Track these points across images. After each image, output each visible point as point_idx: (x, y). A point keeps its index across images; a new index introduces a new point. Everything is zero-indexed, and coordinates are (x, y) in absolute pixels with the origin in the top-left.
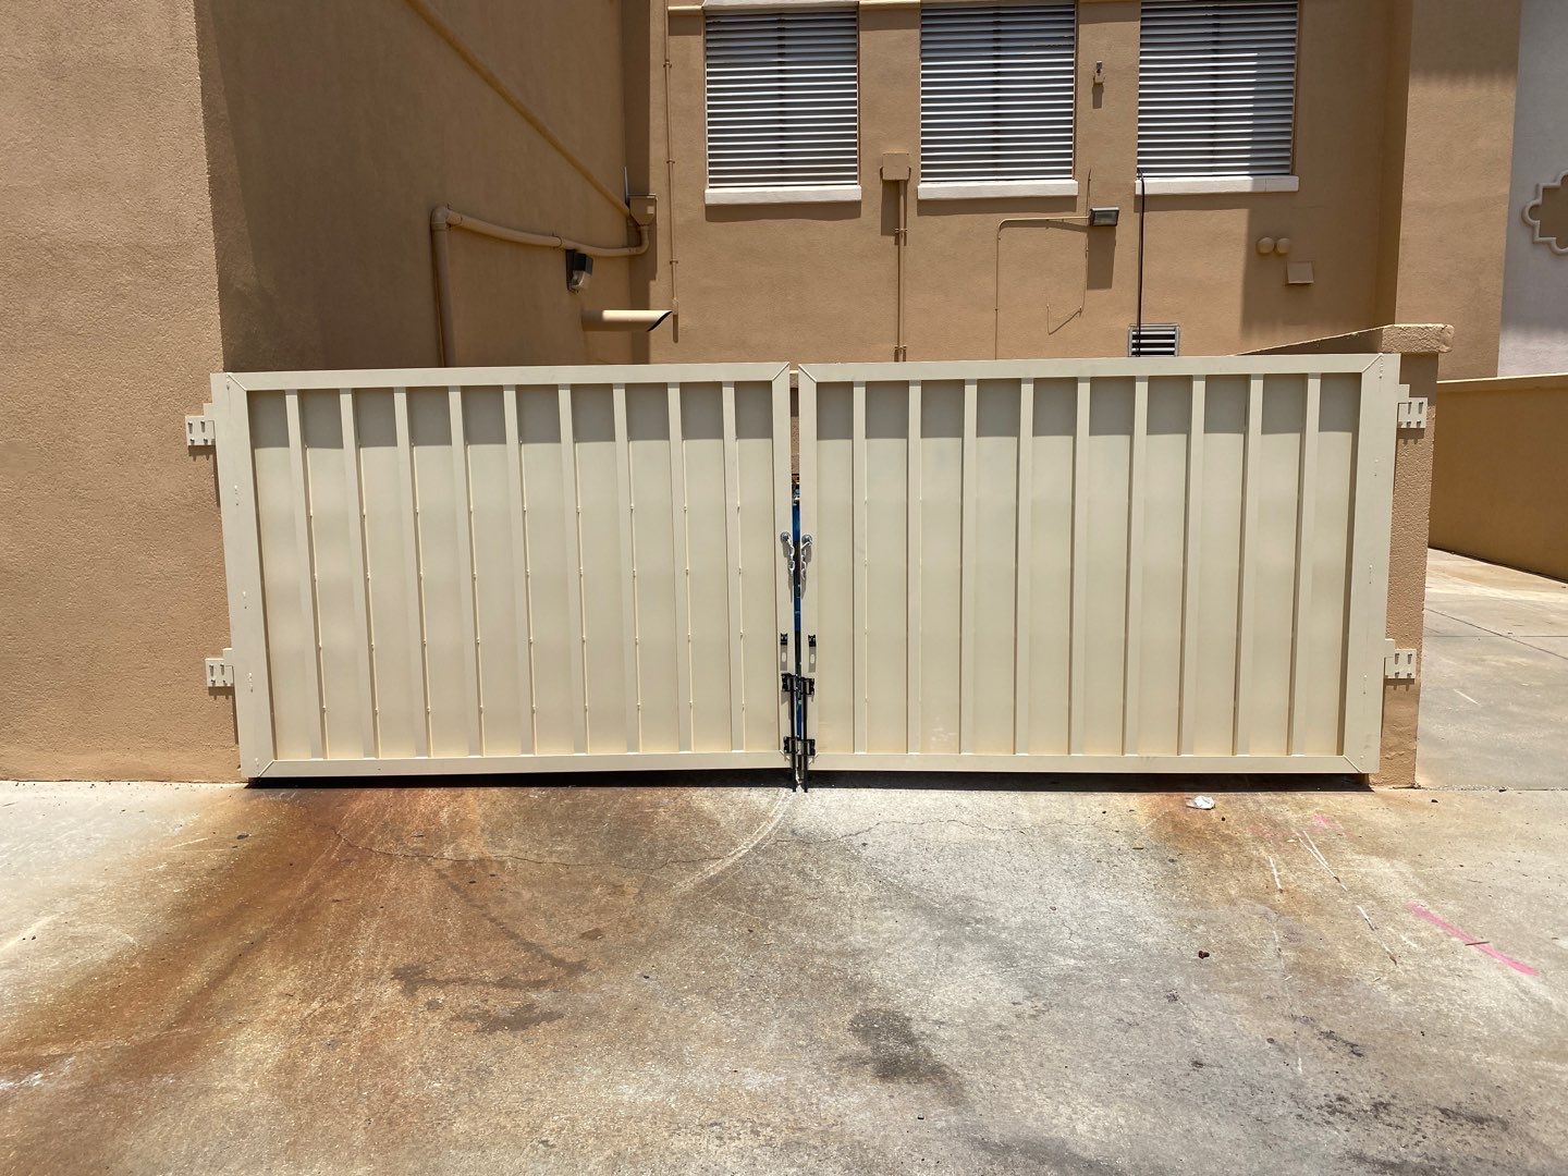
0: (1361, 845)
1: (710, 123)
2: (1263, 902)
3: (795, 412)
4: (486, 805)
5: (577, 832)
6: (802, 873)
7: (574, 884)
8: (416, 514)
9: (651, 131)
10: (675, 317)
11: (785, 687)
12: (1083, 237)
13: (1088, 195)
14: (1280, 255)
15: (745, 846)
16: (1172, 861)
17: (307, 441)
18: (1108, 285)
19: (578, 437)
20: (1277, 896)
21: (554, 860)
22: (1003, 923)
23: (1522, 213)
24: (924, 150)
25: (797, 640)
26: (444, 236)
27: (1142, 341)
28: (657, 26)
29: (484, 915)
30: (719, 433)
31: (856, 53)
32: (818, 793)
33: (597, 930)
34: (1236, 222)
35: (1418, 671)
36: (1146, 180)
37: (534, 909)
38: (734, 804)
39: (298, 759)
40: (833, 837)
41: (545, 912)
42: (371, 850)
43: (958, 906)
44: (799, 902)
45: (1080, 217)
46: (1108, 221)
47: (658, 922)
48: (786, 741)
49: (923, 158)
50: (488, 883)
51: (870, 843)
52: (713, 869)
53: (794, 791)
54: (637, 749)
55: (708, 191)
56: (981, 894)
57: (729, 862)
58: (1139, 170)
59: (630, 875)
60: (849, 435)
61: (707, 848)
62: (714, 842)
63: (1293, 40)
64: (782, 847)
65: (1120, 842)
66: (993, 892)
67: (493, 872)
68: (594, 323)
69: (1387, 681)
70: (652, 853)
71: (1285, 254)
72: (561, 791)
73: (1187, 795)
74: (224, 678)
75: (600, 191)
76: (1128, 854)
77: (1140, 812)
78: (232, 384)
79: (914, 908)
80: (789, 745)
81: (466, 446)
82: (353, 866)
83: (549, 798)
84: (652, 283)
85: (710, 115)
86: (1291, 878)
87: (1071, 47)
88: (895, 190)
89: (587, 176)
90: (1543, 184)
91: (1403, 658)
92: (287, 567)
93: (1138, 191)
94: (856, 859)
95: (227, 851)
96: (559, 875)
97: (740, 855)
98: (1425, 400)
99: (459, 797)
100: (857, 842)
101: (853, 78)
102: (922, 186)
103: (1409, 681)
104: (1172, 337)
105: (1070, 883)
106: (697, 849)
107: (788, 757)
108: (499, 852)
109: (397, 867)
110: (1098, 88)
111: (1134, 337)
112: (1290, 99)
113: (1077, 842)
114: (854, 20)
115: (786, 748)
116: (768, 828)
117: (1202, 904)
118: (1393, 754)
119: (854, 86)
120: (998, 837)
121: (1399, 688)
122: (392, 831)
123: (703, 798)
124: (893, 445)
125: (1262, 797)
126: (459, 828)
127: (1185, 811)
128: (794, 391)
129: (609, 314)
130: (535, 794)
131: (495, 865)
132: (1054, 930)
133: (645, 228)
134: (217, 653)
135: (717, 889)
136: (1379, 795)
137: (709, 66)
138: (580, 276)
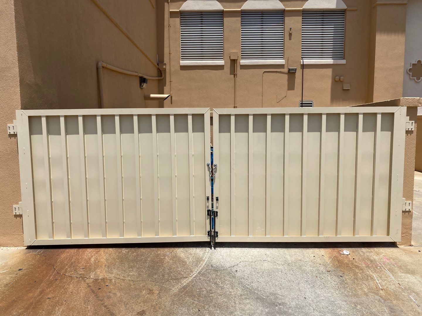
0: (402, 269)
1: (182, 43)
2: (377, 294)
3: (212, 124)
4: (107, 255)
5: (138, 266)
6: (216, 283)
7: (136, 289)
8: (85, 157)
9: (165, 44)
10: (171, 97)
11: (208, 214)
12: (286, 76)
13: (288, 64)
14: (341, 81)
15: (195, 273)
16: (341, 276)
17: (49, 132)
18: (294, 89)
19: (140, 132)
20: (381, 292)
21: (129, 279)
22: (289, 305)
23: (407, 71)
24: (242, 51)
25: (212, 198)
26: (101, 70)
27: (303, 105)
28: (167, 15)
29: (102, 304)
30: (187, 131)
31: (223, 24)
32: (219, 249)
33: (143, 311)
34: (329, 72)
35: (412, 208)
36: (304, 60)
37: (121, 301)
38: (191, 254)
39: (44, 239)
40: (225, 268)
41: (125, 302)
42: (65, 275)
43: (272, 297)
44: (216, 297)
45: (286, 70)
46: (294, 71)
47: (165, 307)
48: (208, 232)
49: (242, 53)
50: (105, 289)
51: (238, 270)
52: (185, 282)
53: (211, 249)
54: (158, 235)
55: (181, 62)
56: (279, 292)
57: (190, 279)
58: (302, 57)
59: (155, 285)
60: (229, 131)
61: (183, 273)
62: (185, 271)
63: (344, 23)
64: (208, 273)
65: (322, 268)
66: (283, 291)
67: (107, 284)
68: (148, 98)
69: (403, 212)
70: (163, 276)
71: (342, 81)
72: (133, 249)
73: (339, 249)
74: (19, 212)
75: (150, 60)
76: (325, 273)
77: (325, 256)
78: (23, 114)
79: (256, 299)
80: (209, 233)
81: (102, 134)
82: (58, 282)
83: (129, 252)
84: (165, 87)
85: (181, 40)
86: (384, 284)
87: (283, 23)
88: (234, 62)
89: (146, 56)
90: (412, 63)
91: (407, 204)
92: (41, 174)
93: (302, 63)
94: (234, 277)
95: (14, 276)
96: (131, 285)
97: (194, 276)
98: (414, 122)
99: (98, 252)
100: (234, 270)
101: (222, 31)
102: (241, 61)
103: (409, 211)
104: (311, 104)
105: (309, 286)
106: (179, 273)
107: (209, 238)
108: (110, 275)
109: (73, 282)
110: (290, 35)
111: (301, 104)
112: (343, 39)
113: (308, 268)
114: (222, 15)
115: (208, 235)
116: (203, 264)
117: (356, 295)
118: (404, 235)
119: (222, 33)
120: (281, 267)
121: (407, 213)
122: (74, 266)
123: (180, 252)
124: (244, 135)
125: (364, 250)
126: (97, 265)
127: (340, 255)
128: (211, 118)
129: (152, 96)
130: (124, 250)
131: (108, 281)
132: (307, 308)
133: (163, 72)
134: (17, 203)
135: (187, 291)
136: (401, 249)
137: (181, 27)
138: (144, 84)
